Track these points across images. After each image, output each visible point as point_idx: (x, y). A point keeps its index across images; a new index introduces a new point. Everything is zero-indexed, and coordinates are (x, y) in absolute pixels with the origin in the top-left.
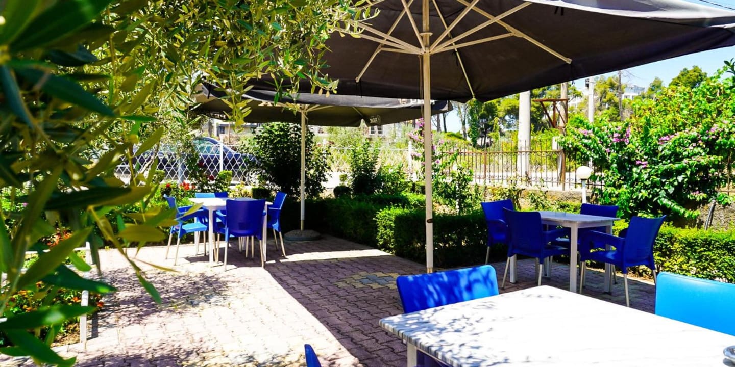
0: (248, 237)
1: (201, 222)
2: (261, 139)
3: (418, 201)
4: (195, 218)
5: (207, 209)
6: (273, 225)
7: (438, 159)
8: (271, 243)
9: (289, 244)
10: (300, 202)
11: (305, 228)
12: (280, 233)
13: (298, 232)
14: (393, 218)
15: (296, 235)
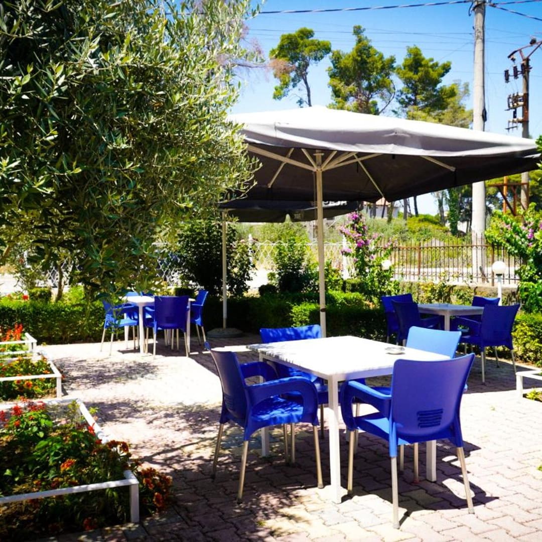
0: (173, 330)
1: (131, 318)
2: (183, 238)
3: (345, 299)
4: (125, 315)
5: (138, 305)
6: (196, 320)
7: (372, 255)
8: (195, 339)
9: (212, 341)
10: (222, 302)
11: (228, 326)
12: (202, 328)
13: (221, 330)
14: (308, 313)
15: (218, 332)
